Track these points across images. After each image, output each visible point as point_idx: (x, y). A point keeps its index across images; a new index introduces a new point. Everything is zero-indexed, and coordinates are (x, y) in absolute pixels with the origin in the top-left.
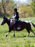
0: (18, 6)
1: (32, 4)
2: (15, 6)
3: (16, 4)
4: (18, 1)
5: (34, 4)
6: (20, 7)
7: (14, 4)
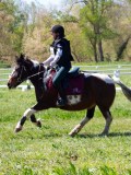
0: (29, 22)
1: (83, 14)
2: (21, 23)
3: (22, 16)
4: (33, 4)
5: (90, 13)
6: (39, 26)
7: (16, 14)
